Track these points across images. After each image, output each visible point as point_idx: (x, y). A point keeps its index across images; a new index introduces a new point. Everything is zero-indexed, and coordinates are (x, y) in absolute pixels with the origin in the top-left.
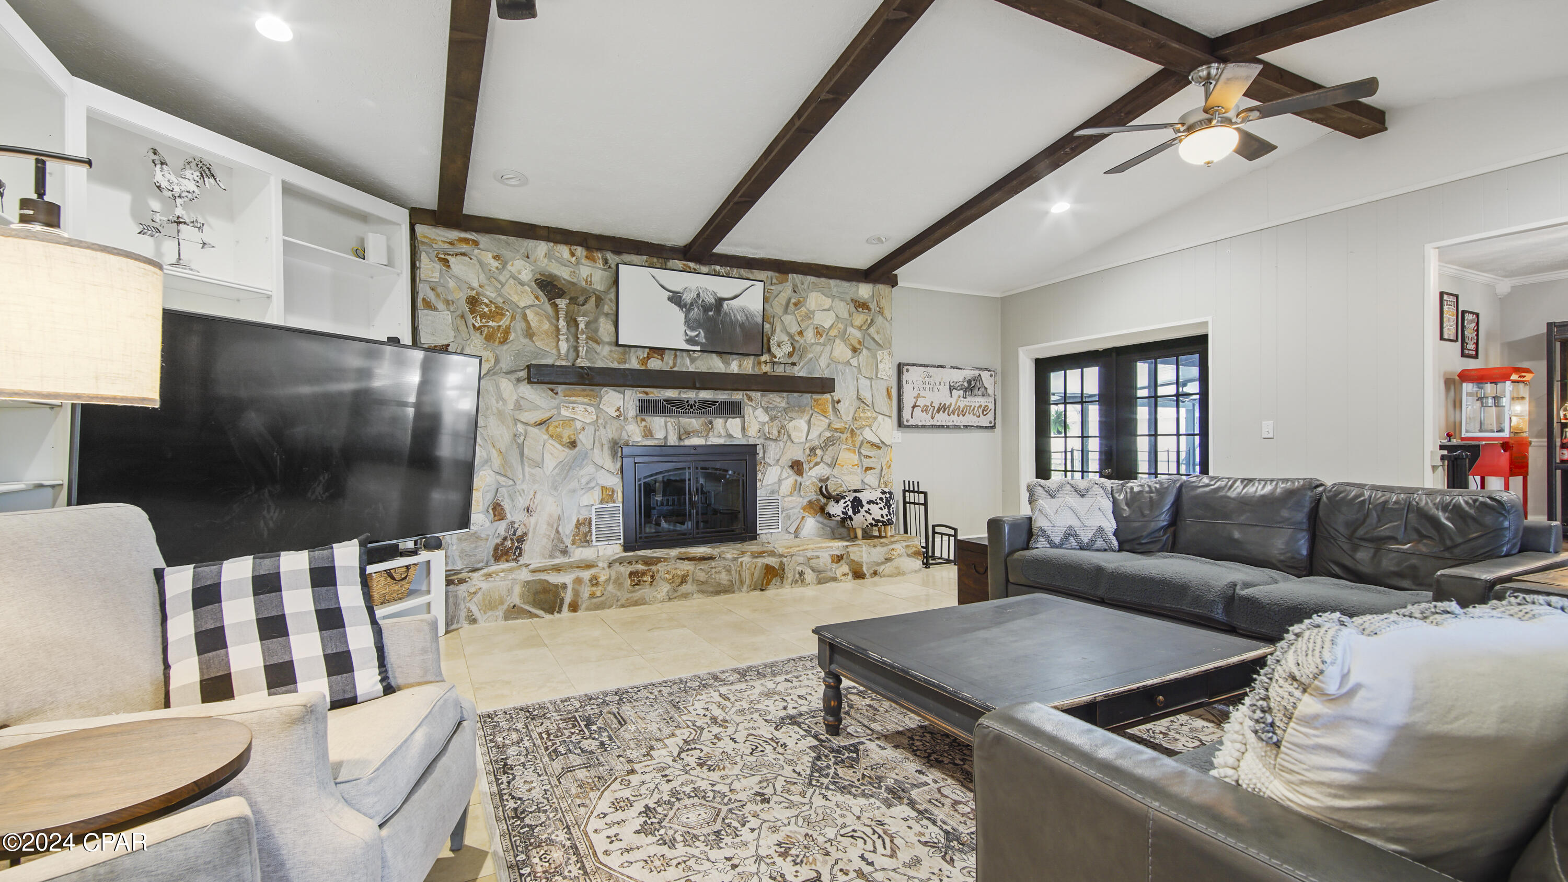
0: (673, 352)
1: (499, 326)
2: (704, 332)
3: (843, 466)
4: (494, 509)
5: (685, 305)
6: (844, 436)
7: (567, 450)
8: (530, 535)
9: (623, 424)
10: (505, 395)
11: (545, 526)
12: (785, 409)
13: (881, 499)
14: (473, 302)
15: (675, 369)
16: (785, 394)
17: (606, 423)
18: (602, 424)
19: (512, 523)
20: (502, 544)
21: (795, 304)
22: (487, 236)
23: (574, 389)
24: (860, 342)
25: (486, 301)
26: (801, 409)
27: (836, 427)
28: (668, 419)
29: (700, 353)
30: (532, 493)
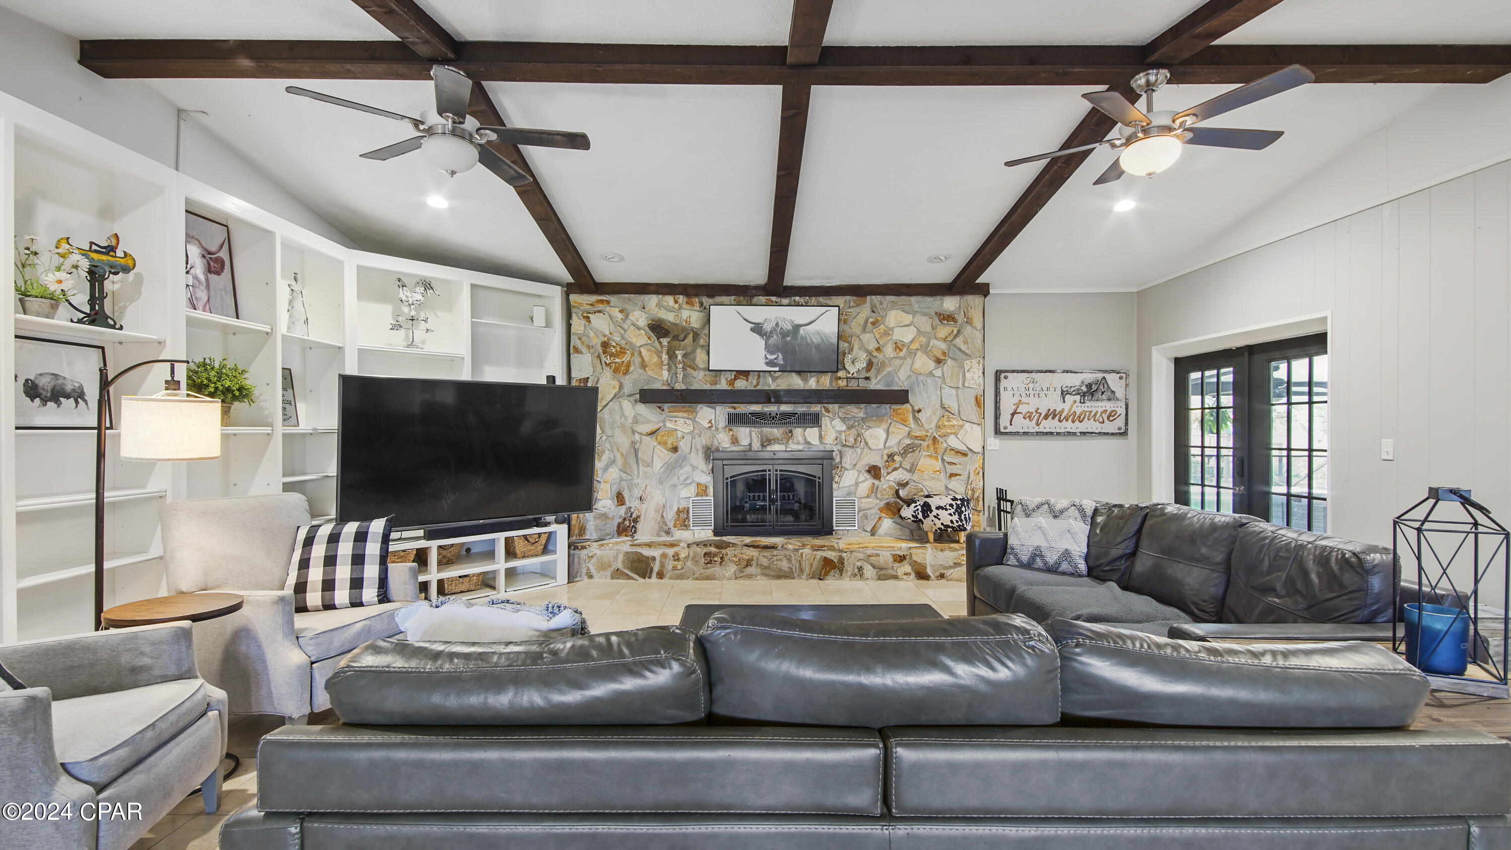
0: (757, 373)
1: (623, 362)
2: (782, 355)
3: (923, 472)
4: (617, 497)
5: (765, 334)
6: (925, 444)
7: (671, 454)
8: (642, 518)
9: (715, 433)
10: (626, 413)
11: (653, 512)
12: (863, 419)
13: (951, 505)
14: (605, 345)
15: (759, 388)
16: (863, 406)
17: (701, 433)
18: (697, 433)
19: (630, 508)
20: (623, 523)
21: (873, 324)
22: (616, 296)
23: (677, 407)
24: (944, 354)
25: (614, 344)
26: (879, 418)
27: (916, 435)
28: (753, 429)
29: (780, 373)
30: (644, 486)
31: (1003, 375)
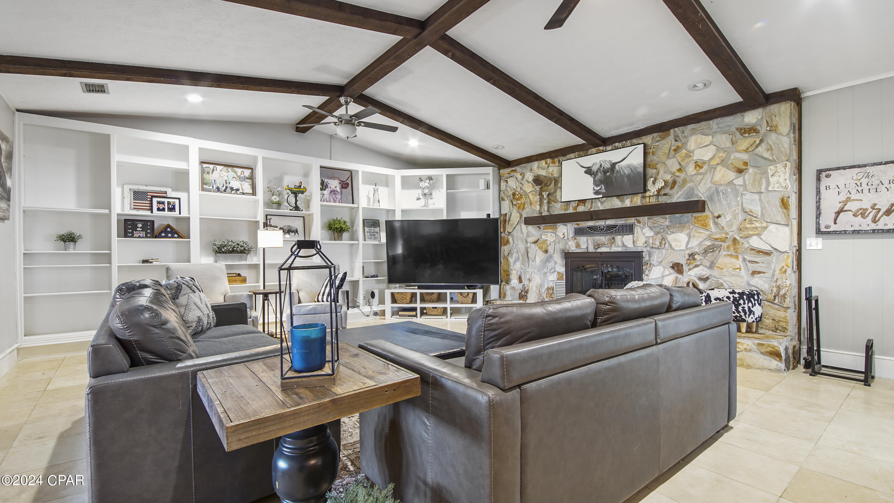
0: (591, 200)
1: (522, 202)
2: (604, 186)
3: (722, 269)
4: (519, 278)
5: (593, 173)
6: (724, 245)
7: (544, 254)
8: (530, 291)
9: (567, 241)
10: (523, 231)
11: (535, 288)
12: (668, 227)
14: (514, 194)
15: (592, 210)
16: (667, 216)
17: (559, 241)
18: (557, 242)
19: (524, 285)
20: (521, 293)
21: (675, 150)
22: (519, 166)
23: (547, 226)
24: (746, 164)
25: (517, 193)
26: (681, 226)
27: (716, 237)
28: (589, 238)
29: (605, 199)
30: (531, 273)
31: (824, 174)
